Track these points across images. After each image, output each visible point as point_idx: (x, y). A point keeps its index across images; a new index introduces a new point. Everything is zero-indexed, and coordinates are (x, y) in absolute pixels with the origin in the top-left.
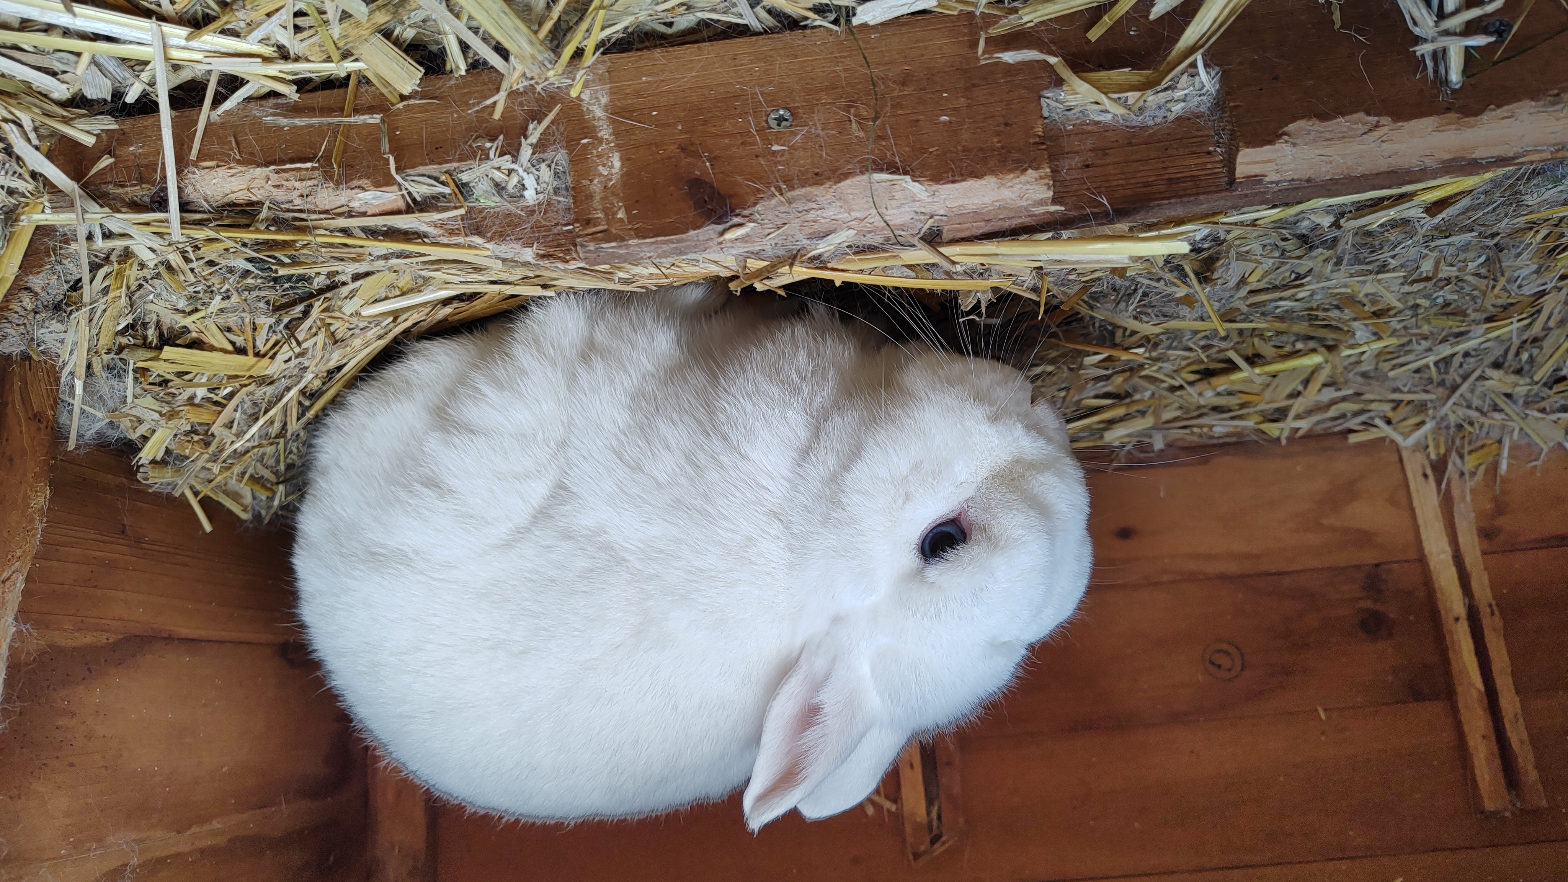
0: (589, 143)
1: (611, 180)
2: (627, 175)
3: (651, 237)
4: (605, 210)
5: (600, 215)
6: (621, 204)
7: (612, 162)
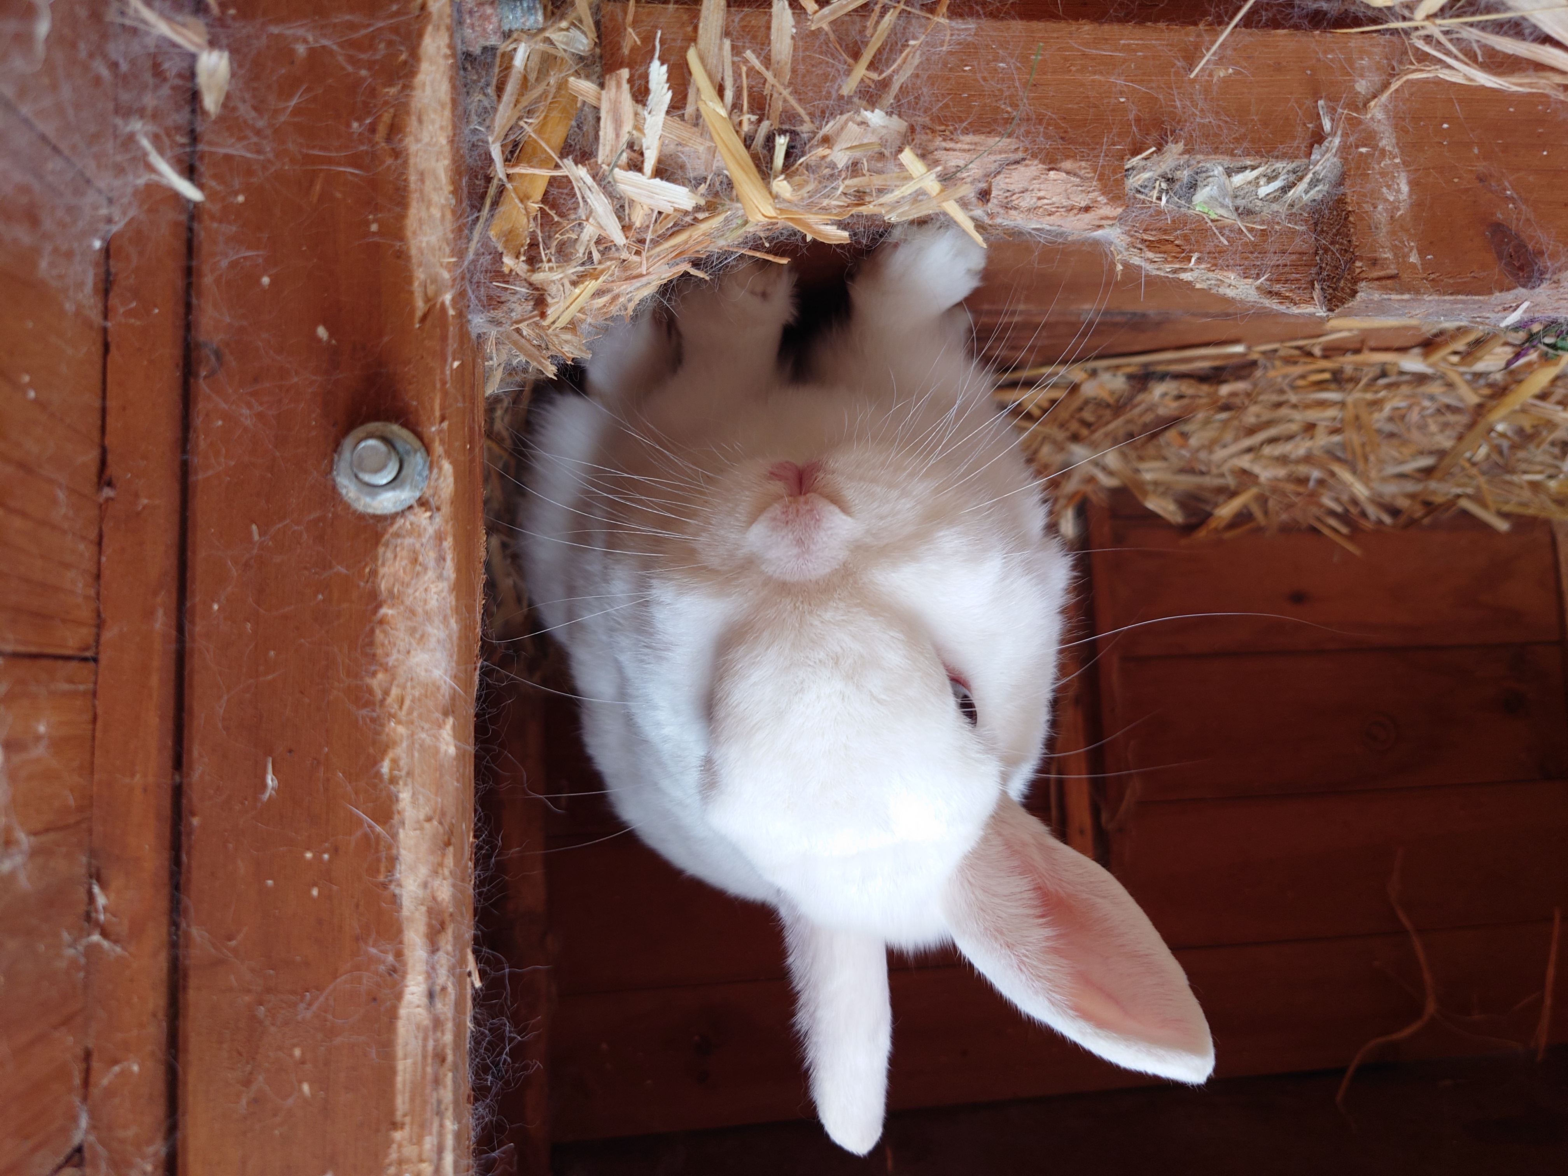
0: (1368, 155)
1: (1398, 209)
2: (1417, 206)
4: (1395, 249)
5: (1389, 255)
6: (1412, 244)
7: (1398, 184)
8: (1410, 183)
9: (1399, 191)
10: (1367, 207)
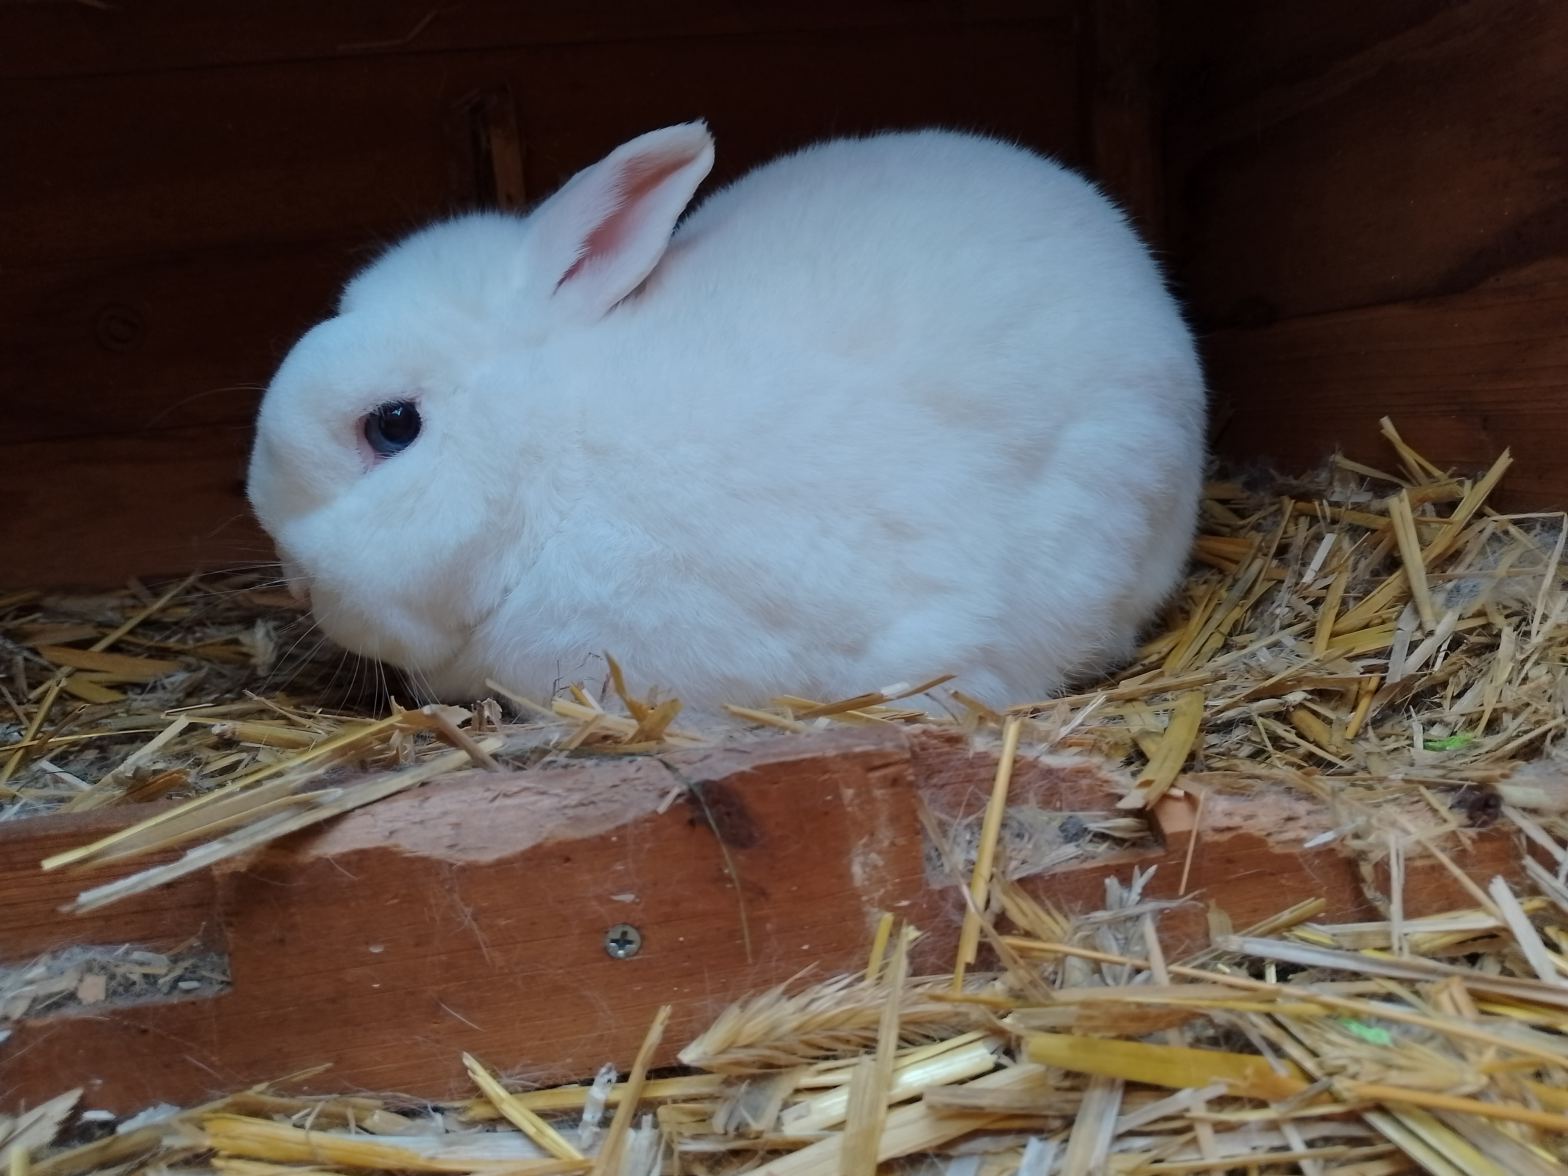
0: (898, 900)
1: (865, 845)
2: (842, 852)
3: (803, 760)
4: (872, 800)
5: (878, 793)
6: (849, 809)
7: (865, 872)
8: (850, 877)
9: (864, 865)
10: (901, 841)
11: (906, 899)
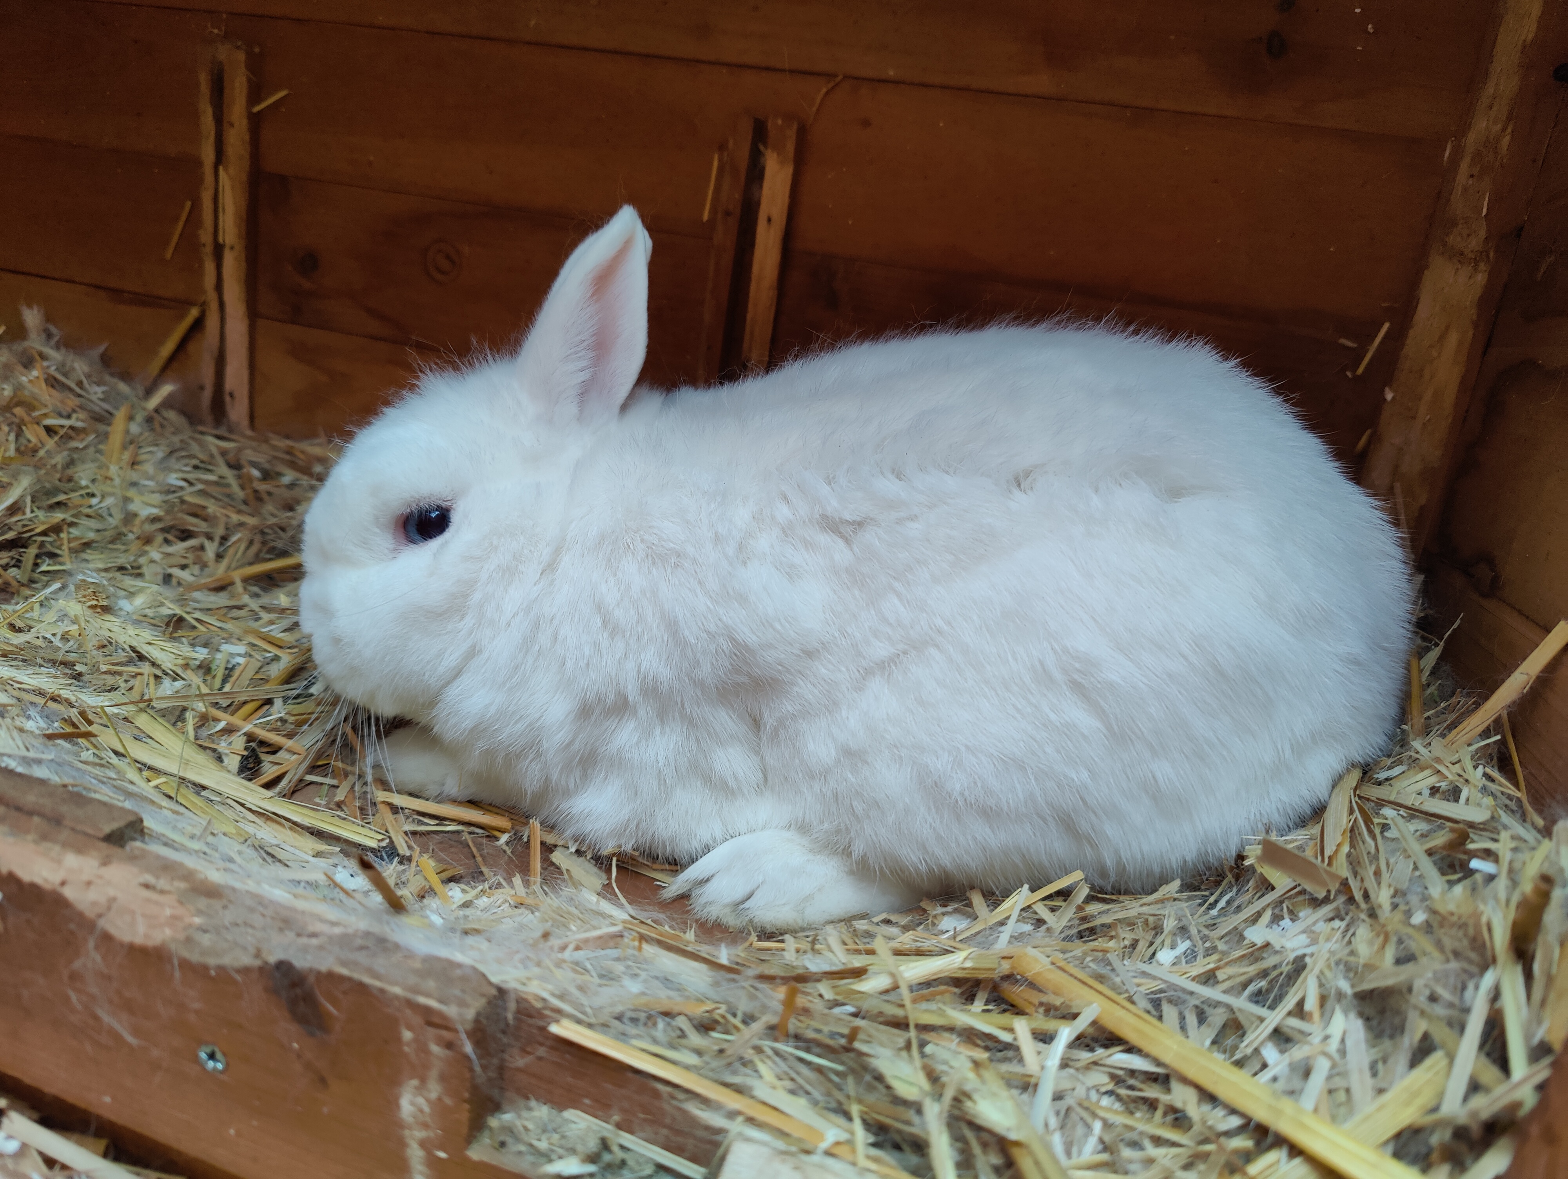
0: (437, 1149)
1: (415, 1086)
2: (394, 1082)
4: (427, 1050)
5: (435, 1049)
6: (406, 1049)
8: (398, 1106)
9: (412, 1104)
10: (448, 1101)
11: (445, 1151)
